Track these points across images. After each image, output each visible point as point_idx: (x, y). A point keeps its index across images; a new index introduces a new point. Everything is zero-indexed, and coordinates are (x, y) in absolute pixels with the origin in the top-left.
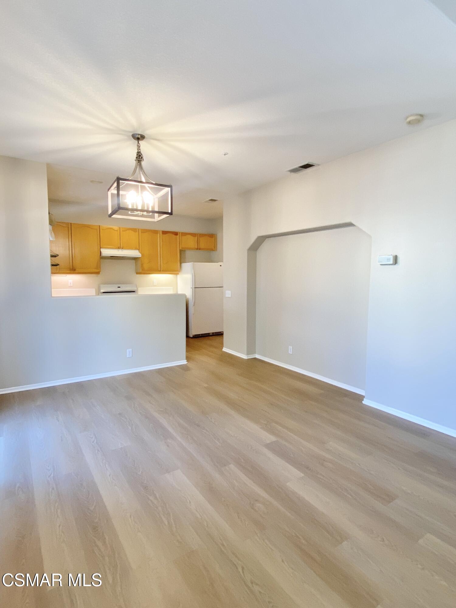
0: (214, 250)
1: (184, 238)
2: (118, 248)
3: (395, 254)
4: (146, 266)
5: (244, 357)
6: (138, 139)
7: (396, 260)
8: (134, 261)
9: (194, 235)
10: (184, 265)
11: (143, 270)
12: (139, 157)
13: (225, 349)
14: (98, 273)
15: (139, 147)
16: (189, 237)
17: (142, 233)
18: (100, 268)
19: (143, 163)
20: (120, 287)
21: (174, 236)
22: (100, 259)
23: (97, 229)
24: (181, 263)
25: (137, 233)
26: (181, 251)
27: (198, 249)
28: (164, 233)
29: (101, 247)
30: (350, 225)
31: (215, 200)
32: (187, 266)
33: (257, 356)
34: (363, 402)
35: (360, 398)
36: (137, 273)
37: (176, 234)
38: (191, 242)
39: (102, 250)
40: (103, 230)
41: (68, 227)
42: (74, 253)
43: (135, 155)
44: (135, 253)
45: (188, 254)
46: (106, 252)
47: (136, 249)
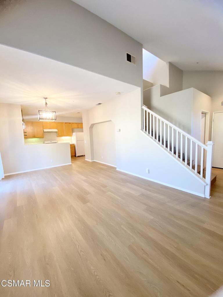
1: (73, 124)
2: (49, 129)
3: (119, 129)
4: (60, 134)
5: (90, 161)
6: (45, 99)
7: (120, 130)
8: (56, 133)
9: (76, 123)
10: (73, 133)
11: (59, 135)
12: (46, 104)
13: (86, 159)
14: (43, 137)
15: (46, 101)
16: (75, 124)
17: (58, 123)
19: (47, 105)
20: (51, 142)
21: (69, 124)
22: (44, 133)
23: (42, 123)
24: (72, 133)
26: (72, 129)
27: (78, 128)
28: (66, 123)
29: (43, 129)
30: (110, 121)
31: (79, 113)
32: (74, 134)
33: (95, 161)
34: (117, 169)
35: (116, 168)
36: (57, 137)
37: (70, 123)
38: (75, 126)
40: (44, 123)
41: (32, 123)
42: (34, 130)
43: (45, 103)
44: (56, 130)
45: (75, 130)
46: (45, 130)
47: (56, 129)
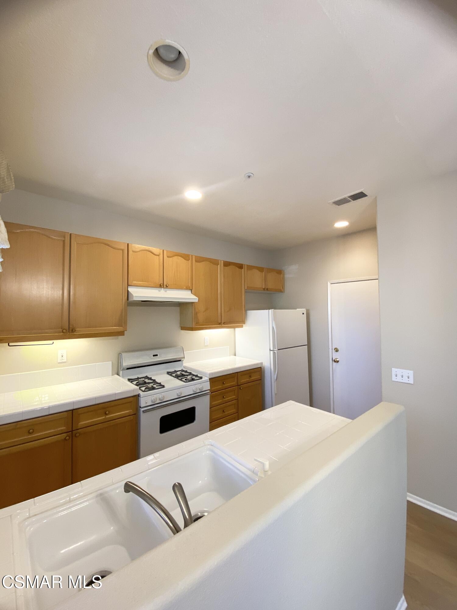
0: (282, 291)
1: (250, 272)
2: (159, 286)
4: (201, 317)
8: (178, 309)
9: (261, 269)
11: (197, 323)
14: (122, 333)
16: (255, 271)
17: (196, 261)
18: (126, 323)
20: (157, 355)
21: (238, 271)
22: (128, 306)
23: (123, 250)
25: (190, 262)
26: (245, 292)
27: (266, 289)
28: (226, 263)
29: (130, 284)
36: (183, 328)
37: (240, 266)
38: (258, 279)
39: (131, 289)
40: (133, 252)
41: (64, 241)
42: (75, 294)
44: (188, 296)
46: (138, 293)
47: (187, 288)
